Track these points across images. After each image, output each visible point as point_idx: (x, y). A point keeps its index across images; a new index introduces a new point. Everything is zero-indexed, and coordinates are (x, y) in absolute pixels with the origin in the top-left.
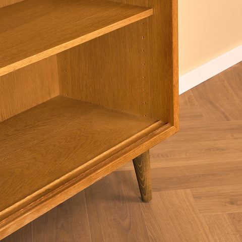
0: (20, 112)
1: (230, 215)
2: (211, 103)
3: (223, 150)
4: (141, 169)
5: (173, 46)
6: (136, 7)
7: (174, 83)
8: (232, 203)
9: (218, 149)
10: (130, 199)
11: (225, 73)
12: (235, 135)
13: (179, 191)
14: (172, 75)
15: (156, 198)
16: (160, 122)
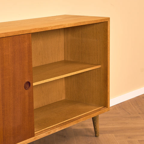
0: (51, 103)
1: (128, 141)
2: (124, 109)
3: (127, 123)
4: (95, 123)
5: (108, 78)
6: (95, 64)
7: (108, 92)
8: (129, 138)
9: (125, 123)
10: (91, 136)
11: (130, 100)
12: (132, 119)
13: (109, 134)
14: (107, 89)
15: (101, 136)
16: (103, 107)
